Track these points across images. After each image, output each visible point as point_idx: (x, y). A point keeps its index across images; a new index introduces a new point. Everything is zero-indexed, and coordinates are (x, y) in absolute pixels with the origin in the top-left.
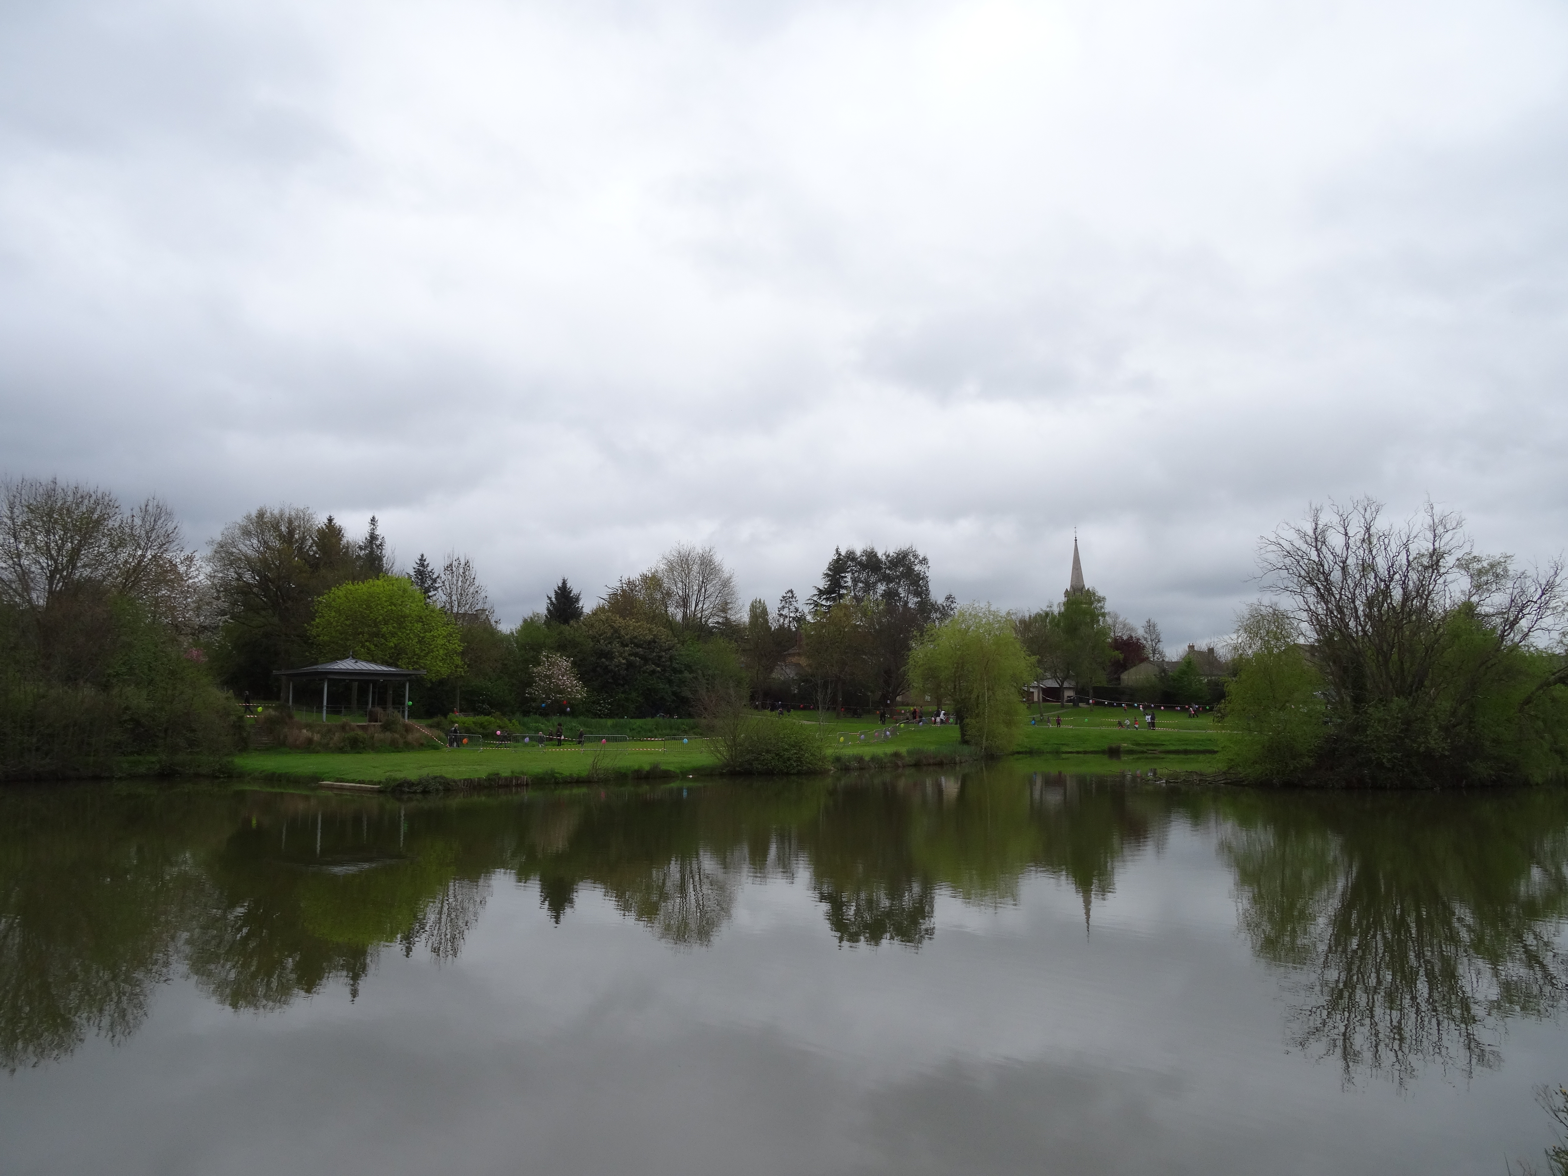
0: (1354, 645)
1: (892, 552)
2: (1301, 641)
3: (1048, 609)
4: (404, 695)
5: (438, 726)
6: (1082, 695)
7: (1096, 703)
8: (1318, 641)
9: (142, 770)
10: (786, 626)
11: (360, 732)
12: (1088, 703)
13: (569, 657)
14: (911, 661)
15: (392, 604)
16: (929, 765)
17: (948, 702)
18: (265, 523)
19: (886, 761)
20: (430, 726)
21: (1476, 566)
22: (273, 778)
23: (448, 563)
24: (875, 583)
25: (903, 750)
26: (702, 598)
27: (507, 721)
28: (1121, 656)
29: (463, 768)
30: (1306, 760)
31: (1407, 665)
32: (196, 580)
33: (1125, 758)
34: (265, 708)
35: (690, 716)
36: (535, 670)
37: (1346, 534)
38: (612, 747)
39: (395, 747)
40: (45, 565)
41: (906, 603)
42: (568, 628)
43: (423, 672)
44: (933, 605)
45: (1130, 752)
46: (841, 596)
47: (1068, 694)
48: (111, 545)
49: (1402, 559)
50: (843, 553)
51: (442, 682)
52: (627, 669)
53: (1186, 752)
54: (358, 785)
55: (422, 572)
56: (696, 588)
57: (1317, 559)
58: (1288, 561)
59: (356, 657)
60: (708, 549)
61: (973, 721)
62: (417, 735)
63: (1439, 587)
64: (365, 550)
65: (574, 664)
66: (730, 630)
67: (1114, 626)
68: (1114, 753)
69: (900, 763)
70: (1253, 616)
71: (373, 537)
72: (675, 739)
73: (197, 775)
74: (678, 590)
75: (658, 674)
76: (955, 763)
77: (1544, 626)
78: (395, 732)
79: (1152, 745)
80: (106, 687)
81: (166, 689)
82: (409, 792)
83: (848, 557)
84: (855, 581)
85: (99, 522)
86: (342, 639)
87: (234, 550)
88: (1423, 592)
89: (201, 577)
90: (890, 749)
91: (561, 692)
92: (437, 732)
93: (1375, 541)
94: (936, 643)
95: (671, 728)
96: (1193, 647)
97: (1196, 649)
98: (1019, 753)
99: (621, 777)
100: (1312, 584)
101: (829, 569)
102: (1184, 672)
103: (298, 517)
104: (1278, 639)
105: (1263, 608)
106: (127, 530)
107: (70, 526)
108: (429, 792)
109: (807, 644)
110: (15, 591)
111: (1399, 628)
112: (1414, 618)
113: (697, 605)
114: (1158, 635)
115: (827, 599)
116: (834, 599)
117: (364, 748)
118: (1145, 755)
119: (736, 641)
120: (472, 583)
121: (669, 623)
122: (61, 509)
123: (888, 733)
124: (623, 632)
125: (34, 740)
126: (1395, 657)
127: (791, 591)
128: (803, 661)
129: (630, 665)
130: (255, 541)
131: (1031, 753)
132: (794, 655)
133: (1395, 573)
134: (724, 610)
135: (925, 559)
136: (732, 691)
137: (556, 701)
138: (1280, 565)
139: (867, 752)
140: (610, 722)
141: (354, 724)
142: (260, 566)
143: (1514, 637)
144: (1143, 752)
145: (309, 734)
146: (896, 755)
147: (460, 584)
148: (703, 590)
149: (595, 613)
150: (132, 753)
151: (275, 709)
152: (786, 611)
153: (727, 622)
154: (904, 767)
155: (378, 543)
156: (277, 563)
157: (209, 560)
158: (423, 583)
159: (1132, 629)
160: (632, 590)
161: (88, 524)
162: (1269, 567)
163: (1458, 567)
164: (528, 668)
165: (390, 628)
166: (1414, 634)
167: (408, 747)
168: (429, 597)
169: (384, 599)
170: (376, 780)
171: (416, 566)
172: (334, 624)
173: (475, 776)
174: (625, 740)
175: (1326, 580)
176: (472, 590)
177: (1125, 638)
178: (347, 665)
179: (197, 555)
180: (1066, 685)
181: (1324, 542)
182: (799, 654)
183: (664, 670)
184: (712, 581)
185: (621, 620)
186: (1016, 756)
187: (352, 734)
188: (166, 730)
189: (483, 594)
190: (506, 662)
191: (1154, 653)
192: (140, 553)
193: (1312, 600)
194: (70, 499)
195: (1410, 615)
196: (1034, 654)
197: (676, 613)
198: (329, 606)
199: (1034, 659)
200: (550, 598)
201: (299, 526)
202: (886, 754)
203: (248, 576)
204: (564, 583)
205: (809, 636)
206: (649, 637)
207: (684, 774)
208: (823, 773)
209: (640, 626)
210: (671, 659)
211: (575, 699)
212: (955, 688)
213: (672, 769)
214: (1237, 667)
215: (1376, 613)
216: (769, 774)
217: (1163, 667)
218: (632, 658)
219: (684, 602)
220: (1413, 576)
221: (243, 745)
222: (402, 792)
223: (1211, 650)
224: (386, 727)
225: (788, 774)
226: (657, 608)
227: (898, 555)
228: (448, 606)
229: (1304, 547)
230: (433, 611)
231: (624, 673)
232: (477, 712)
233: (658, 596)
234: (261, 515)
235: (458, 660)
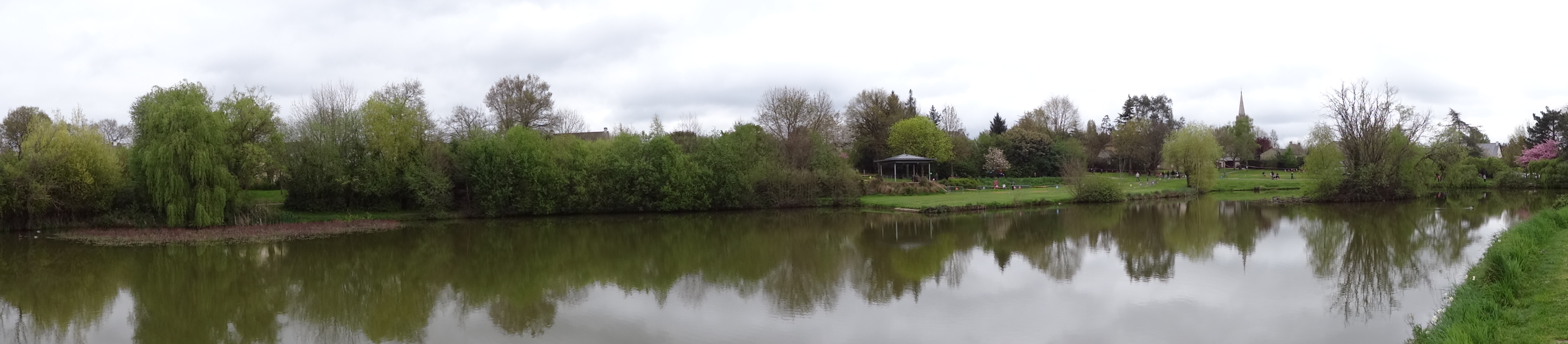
0: (1355, 140)
1: (1155, 97)
2: (1335, 139)
3: (1228, 125)
4: (928, 170)
5: (943, 183)
6: (1243, 164)
7: (1249, 168)
8: (1342, 139)
9: (827, 203)
10: (1105, 132)
11: (910, 186)
12: (1246, 168)
13: (1001, 149)
14: (1164, 149)
15: (921, 128)
16: (1172, 197)
17: (1181, 168)
18: (865, 96)
19: (1151, 195)
20: (941, 183)
21: (1402, 110)
22: (876, 207)
23: (944, 109)
24: (1147, 111)
25: (1160, 190)
26: (1064, 120)
27: (975, 180)
28: (1260, 146)
29: (955, 202)
30: (1336, 190)
31: (1375, 150)
32: (841, 123)
33: (1261, 192)
34: (872, 177)
35: (1060, 176)
36: (986, 156)
37: (1354, 93)
38: (1023, 191)
39: (926, 193)
40: (786, 122)
41: (1162, 121)
42: (1001, 136)
43: (936, 159)
44: (1174, 122)
45: (1264, 190)
46: (1131, 118)
47: (1237, 164)
48: (808, 111)
49: (1375, 106)
50: (1132, 97)
51: (945, 163)
52: (1029, 154)
53: (1288, 189)
54: (910, 209)
55: (933, 114)
56: (1061, 115)
57: (1342, 103)
58: (1331, 103)
59: (907, 153)
60: (1066, 96)
61: (1193, 176)
62: (935, 187)
63: (1388, 117)
64: (908, 104)
65: (1004, 153)
66: (1078, 134)
67: (1258, 133)
68: (1256, 190)
69: (1158, 197)
70: (1317, 128)
71: (911, 99)
72: (1053, 186)
73: (847, 205)
74: (1052, 116)
75: (1044, 156)
76: (1184, 196)
77: (1424, 135)
78: (925, 186)
79: (1273, 186)
80: (811, 170)
81: (833, 170)
82: (932, 213)
83: (1134, 99)
84: (1138, 110)
85: (802, 103)
86: (901, 146)
87: (855, 109)
88: (1382, 120)
89: (843, 122)
90: (1154, 190)
91: (998, 166)
92: (944, 186)
93: (1365, 96)
94: (1176, 139)
95: (1050, 181)
96: (1291, 142)
97: (1293, 143)
98: (1214, 191)
99: (1027, 205)
100: (1340, 114)
101: (1125, 105)
102: (1287, 154)
103: (879, 92)
104: (1326, 139)
105: (1320, 124)
106: (813, 105)
107: (793, 105)
108: (940, 212)
109: (1115, 141)
110: (777, 133)
111: (1373, 134)
112: (1379, 130)
113: (1061, 123)
114: (1277, 137)
115: (1124, 119)
116: (1128, 119)
117: (913, 193)
118: (1270, 191)
119: (1081, 140)
120: (955, 117)
121: (1048, 132)
122: (789, 98)
123: (1153, 183)
124: (1026, 137)
125: (788, 192)
126: (1371, 146)
127: (1107, 116)
128: (1113, 149)
129: (1030, 152)
130: (862, 105)
131: (1219, 191)
132: (1108, 146)
133: (1372, 111)
134: (1075, 125)
135: (1170, 100)
136: (1078, 163)
137: (996, 170)
138: (1328, 105)
139: (1143, 192)
140: (1022, 179)
141: (908, 183)
142: (866, 116)
143: (1413, 139)
144: (1269, 190)
145: (890, 188)
146: (1157, 193)
147: (950, 118)
148: (1064, 116)
149: (1013, 129)
150: (823, 197)
151: (876, 177)
152: (1105, 125)
153: (1076, 131)
154: (1160, 198)
155: (913, 101)
156: (872, 113)
157: (845, 114)
158: (934, 118)
159: (1265, 134)
160: (1030, 117)
161: (799, 104)
162: (1323, 106)
163: (1396, 109)
164: (983, 156)
165: (921, 139)
166: (1379, 137)
167: (931, 193)
168: (937, 125)
169: (918, 126)
170: (918, 207)
171: (930, 111)
172: (897, 139)
173: (961, 205)
174: (1029, 187)
175: (1346, 112)
176: (955, 120)
177: (1262, 138)
178: (903, 157)
179: (840, 113)
180: (1236, 160)
181: (1345, 96)
182: (1111, 146)
183: (1046, 154)
184: (1068, 111)
185: (1025, 131)
186: (1213, 192)
187: (907, 187)
188: (834, 187)
189: (960, 122)
190: (973, 153)
191: (1275, 145)
192: (819, 113)
193: (1340, 121)
194: (792, 94)
195: (1377, 128)
196: (1222, 145)
197: (1052, 127)
198: (895, 131)
199: (1221, 147)
200: (991, 122)
201: (880, 96)
202: (1151, 192)
203: (861, 120)
204: (998, 115)
205: (1116, 137)
206: (1039, 139)
207: (1056, 203)
208: (1122, 201)
209: (1034, 134)
210: (1050, 149)
211: (1005, 169)
212: (1185, 161)
213: (1051, 200)
214: (1309, 151)
215: (1365, 128)
216: (1096, 202)
217: (1279, 151)
218: (1031, 149)
219: (1056, 122)
220: (1379, 113)
221: (864, 193)
222: (929, 213)
223: (1299, 144)
224: (922, 184)
225: (1105, 202)
226: (1042, 125)
227: (1158, 98)
228: (945, 129)
229: (1338, 98)
230: (939, 131)
231: (1028, 156)
232: (961, 176)
233: (1043, 119)
234: (864, 93)
235: (951, 153)
